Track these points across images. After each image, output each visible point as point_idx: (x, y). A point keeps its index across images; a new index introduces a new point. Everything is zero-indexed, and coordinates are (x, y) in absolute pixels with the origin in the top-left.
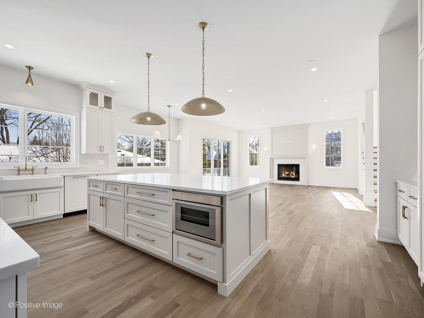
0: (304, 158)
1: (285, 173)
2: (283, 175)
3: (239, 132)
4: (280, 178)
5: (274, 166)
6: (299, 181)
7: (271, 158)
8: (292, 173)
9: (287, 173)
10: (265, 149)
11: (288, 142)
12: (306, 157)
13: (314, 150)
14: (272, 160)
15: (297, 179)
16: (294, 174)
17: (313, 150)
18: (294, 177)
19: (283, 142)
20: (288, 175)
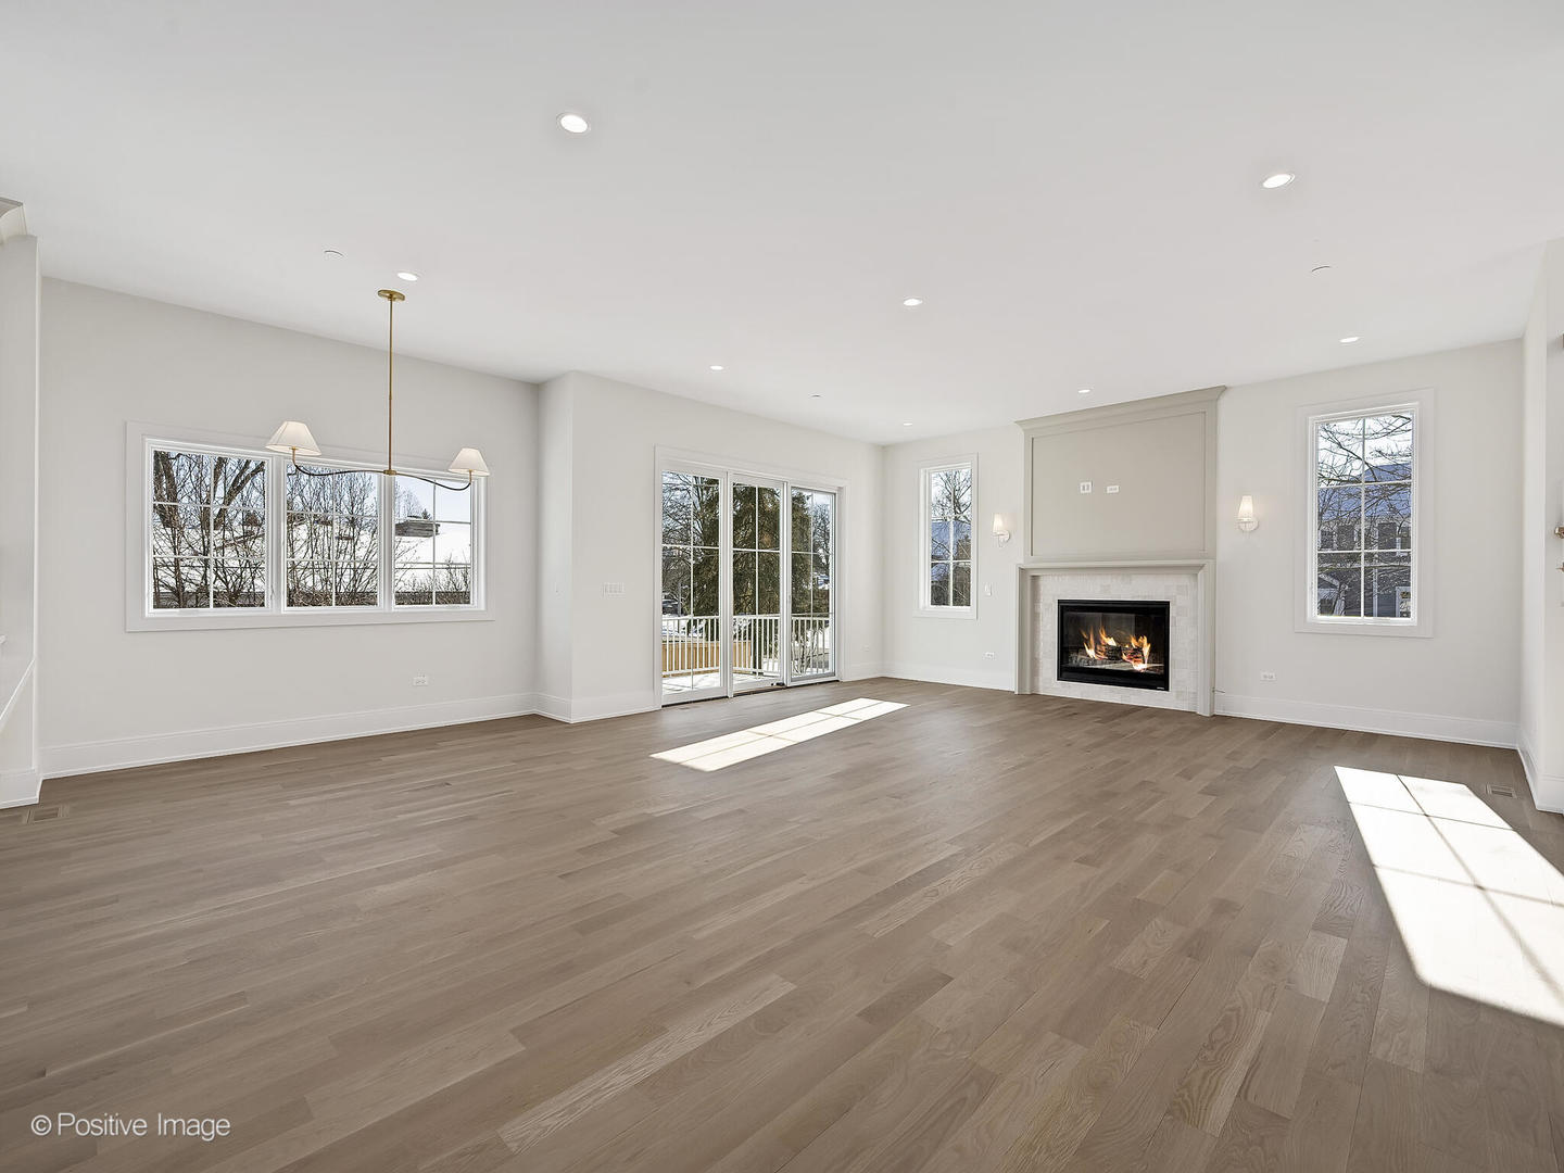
0: (1194, 570)
1: (1098, 641)
2: (1091, 652)
3: (885, 452)
4: (1067, 671)
5: (1042, 608)
6: (1167, 689)
7: (1022, 570)
8: (1134, 643)
9: (1111, 642)
10: (998, 523)
11: (1112, 489)
12: (1202, 567)
13: (1250, 527)
14: (1029, 582)
15: (1157, 679)
16: (1146, 650)
17: (1241, 526)
18: (1145, 666)
19: (1086, 488)
20: (1115, 654)
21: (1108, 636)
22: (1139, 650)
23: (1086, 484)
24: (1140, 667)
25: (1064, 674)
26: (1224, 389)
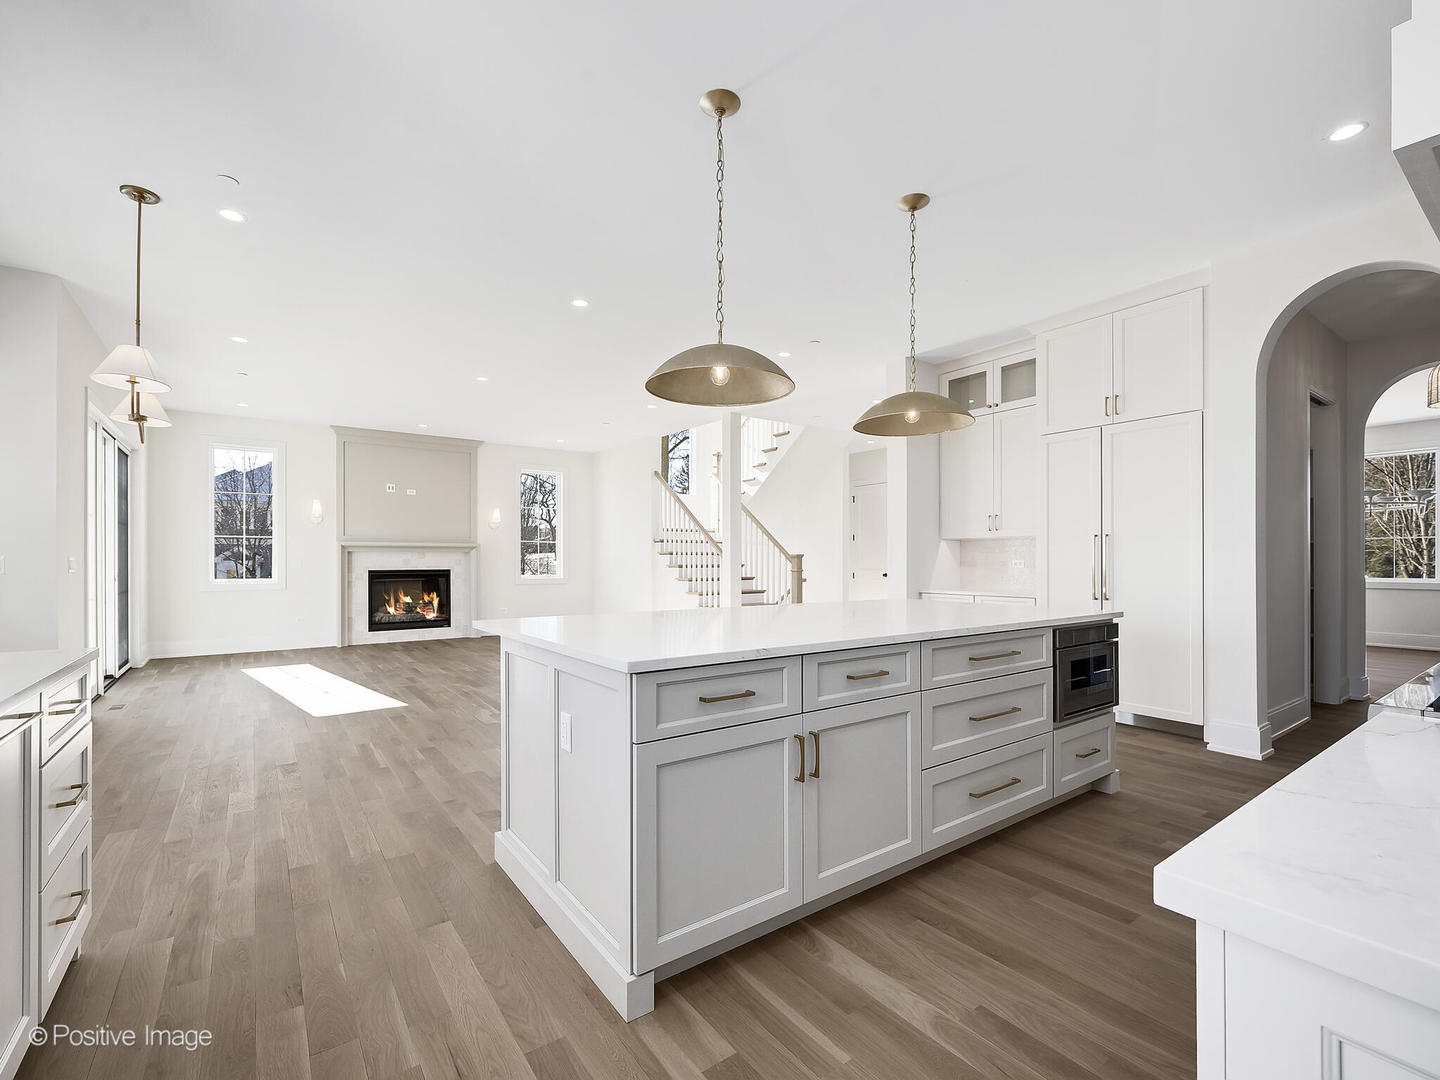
0: (467, 550)
1: (397, 601)
2: (391, 610)
4: (374, 626)
5: (355, 576)
6: (450, 626)
7: (343, 547)
8: (426, 599)
9: (408, 600)
10: (316, 509)
11: (411, 492)
12: (470, 548)
13: (496, 526)
14: (347, 554)
15: (444, 620)
16: (436, 603)
17: (491, 525)
18: (435, 615)
19: (390, 488)
20: (409, 608)
21: (406, 595)
22: (431, 603)
23: (391, 486)
24: (431, 616)
25: (374, 627)
26: (482, 442)
